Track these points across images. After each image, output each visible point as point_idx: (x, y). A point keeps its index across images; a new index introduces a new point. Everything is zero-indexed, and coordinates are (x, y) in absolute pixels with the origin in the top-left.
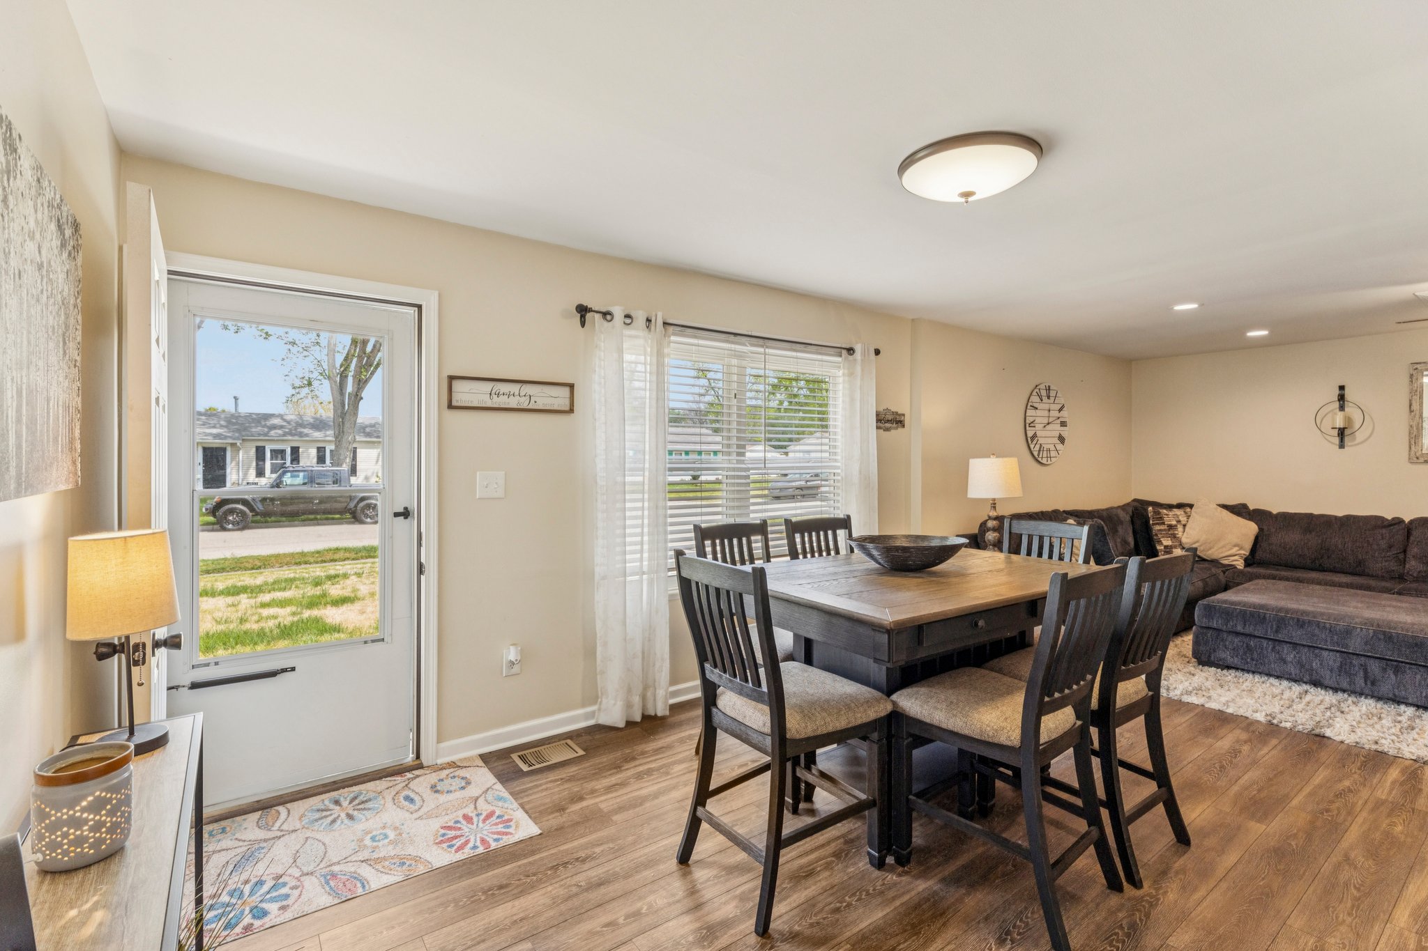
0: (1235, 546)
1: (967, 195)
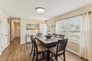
1: (41, 12)
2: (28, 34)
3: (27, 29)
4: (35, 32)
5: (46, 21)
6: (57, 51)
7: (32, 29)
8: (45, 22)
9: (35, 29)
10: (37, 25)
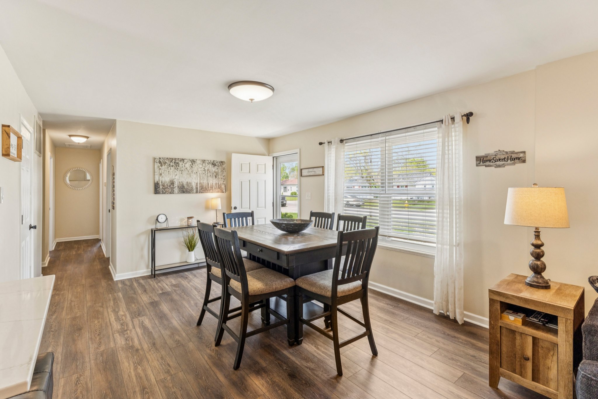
1: (252, 100)
2: (162, 219)
3: (157, 189)
4: (207, 208)
5: (268, 141)
6: (336, 283)
7: (184, 190)
8: (261, 148)
9: (202, 189)
10: (214, 164)
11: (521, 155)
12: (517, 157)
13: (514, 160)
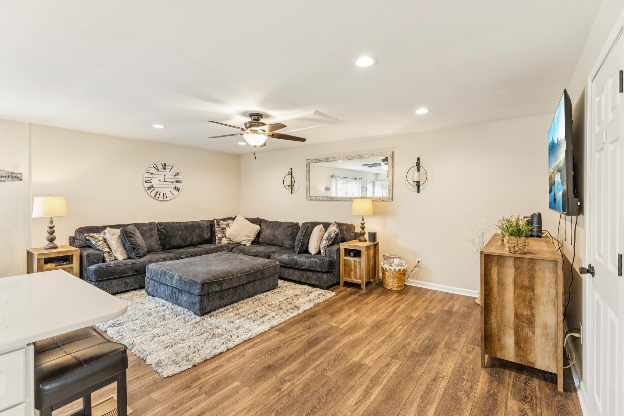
0: (246, 236)
11: (19, 175)
12: (16, 176)
13: (14, 178)
